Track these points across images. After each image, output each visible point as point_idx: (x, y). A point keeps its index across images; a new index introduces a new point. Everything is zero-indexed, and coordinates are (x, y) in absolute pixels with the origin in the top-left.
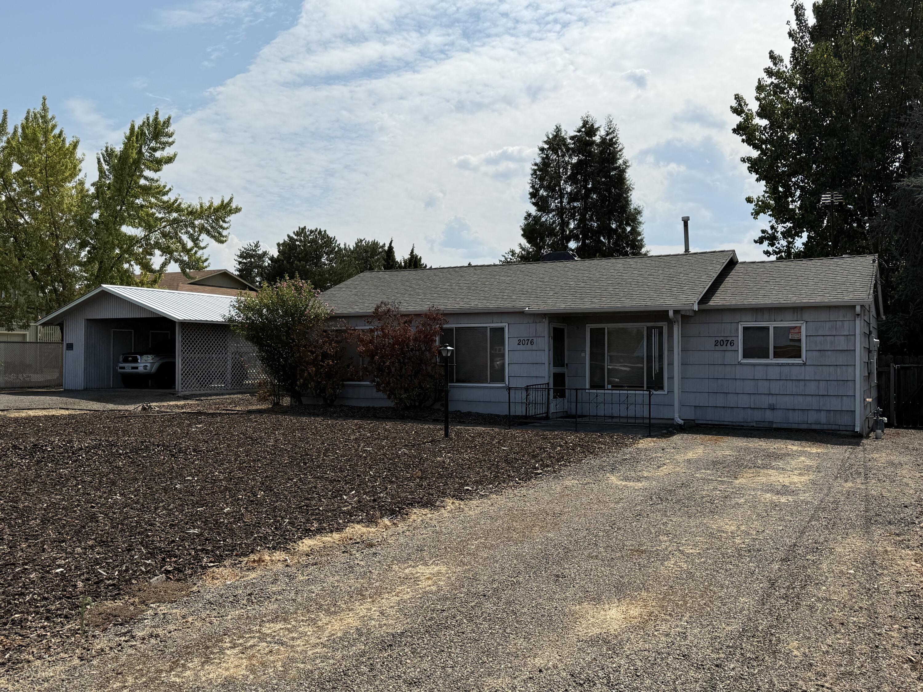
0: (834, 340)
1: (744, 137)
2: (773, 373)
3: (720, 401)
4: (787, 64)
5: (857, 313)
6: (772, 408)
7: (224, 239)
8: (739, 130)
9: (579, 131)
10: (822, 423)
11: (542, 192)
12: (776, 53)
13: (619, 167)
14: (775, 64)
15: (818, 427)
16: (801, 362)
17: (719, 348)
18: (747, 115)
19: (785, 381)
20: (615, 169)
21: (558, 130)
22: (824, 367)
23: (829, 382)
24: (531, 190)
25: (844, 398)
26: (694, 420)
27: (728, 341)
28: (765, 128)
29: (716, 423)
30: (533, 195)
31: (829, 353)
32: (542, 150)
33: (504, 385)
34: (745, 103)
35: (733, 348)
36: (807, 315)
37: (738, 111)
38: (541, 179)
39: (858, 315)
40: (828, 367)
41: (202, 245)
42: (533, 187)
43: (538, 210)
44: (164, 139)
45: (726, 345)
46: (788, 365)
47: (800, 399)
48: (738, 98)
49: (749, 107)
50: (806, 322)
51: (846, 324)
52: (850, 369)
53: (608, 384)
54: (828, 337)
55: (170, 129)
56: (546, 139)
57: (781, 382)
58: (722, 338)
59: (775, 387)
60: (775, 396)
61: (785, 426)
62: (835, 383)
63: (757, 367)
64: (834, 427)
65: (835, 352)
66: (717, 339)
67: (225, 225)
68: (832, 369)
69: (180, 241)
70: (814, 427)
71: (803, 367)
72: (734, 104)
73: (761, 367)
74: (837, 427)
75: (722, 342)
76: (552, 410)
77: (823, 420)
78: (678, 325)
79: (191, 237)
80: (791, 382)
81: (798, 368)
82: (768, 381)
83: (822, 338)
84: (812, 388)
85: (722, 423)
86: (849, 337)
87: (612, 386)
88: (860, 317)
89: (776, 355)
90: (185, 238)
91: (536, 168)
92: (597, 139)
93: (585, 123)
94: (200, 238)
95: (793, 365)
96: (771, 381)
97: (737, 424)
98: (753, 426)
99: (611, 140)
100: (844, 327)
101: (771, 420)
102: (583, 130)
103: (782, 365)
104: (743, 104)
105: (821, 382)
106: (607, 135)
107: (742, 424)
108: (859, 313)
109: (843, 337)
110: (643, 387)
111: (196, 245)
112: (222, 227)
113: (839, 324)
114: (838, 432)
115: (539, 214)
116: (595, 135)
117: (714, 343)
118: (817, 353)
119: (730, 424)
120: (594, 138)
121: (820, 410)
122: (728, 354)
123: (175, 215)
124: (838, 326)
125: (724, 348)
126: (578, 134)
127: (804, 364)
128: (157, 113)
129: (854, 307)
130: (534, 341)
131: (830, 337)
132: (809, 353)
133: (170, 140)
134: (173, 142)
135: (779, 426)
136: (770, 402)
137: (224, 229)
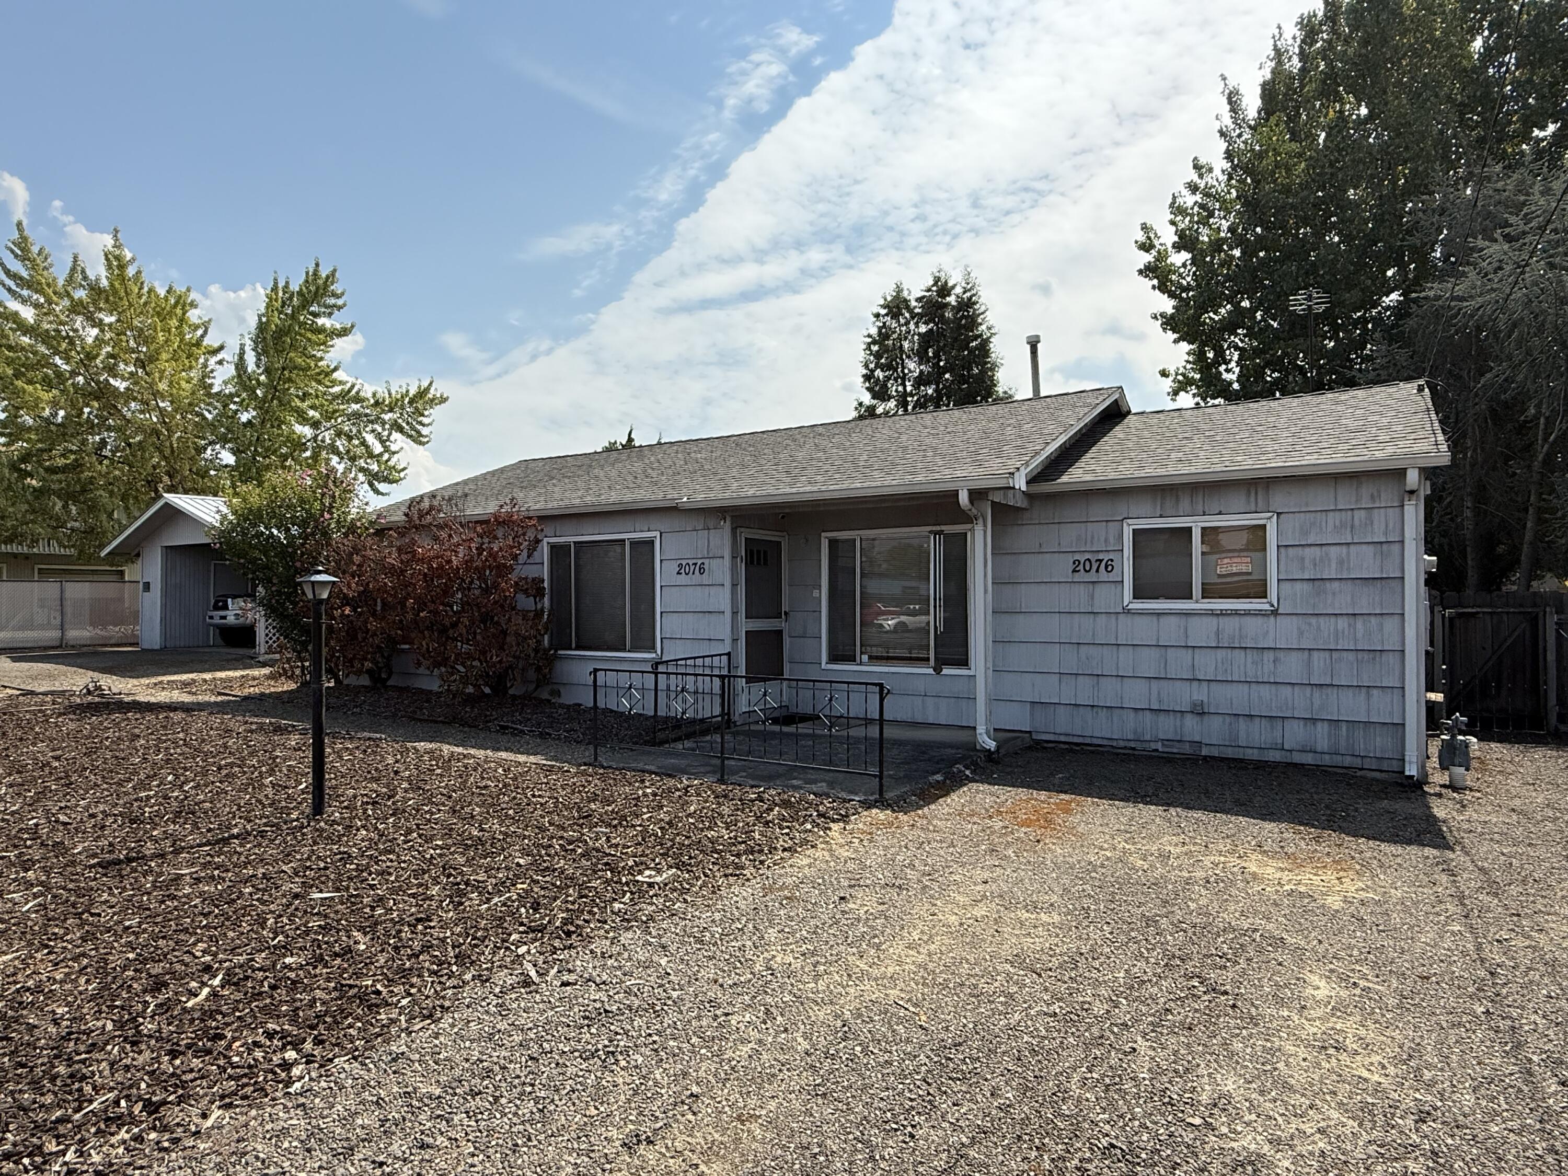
0: (1348, 554)
1: (1155, 282)
2: (1202, 631)
3: (1084, 692)
4: (1218, 177)
5: (1408, 489)
6: (1199, 711)
7: (426, 440)
8: (1148, 271)
9: (929, 290)
10: (1319, 749)
11: (879, 374)
12: (1203, 161)
13: (981, 335)
14: (1201, 176)
15: (1308, 759)
16: (1267, 607)
17: (1081, 576)
18: (1159, 252)
19: (1229, 651)
20: (976, 337)
21: (899, 290)
22: (1322, 620)
23: (1335, 655)
24: (865, 372)
25: (1375, 692)
26: (1030, 732)
27: (1101, 561)
28: (1184, 265)
29: (1076, 740)
30: (867, 378)
31: (1336, 585)
32: (877, 316)
33: (654, 655)
34: (1156, 234)
35: (1112, 577)
36: (1280, 499)
37: (1146, 247)
38: (878, 356)
39: (1412, 492)
40: (1333, 619)
41: (393, 448)
42: (866, 366)
43: (873, 398)
44: (332, 301)
45: (1097, 571)
46: (1236, 613)
47: (1265, 691)
48: (1145, 228)
49: (1161, 241)
50: (1279, 514)
51: (1379, 517)
52: (1390, 625)
53: (862, 653)
54: (1333, 549)
55: (337, 288)
56: (882, 302)
57: (1220, 654)
58: (1087, 556)
59: (1207, 664)
60: (1205, 684)
61: (1230, 753)
62: (1351, 656)
63: (1163, 619)
64: (1348, 761)
65: (1349, 582)
66: (1077, 557)
67: (426, 420)
68: (1342, 623)
69: (364, 443)
70: (1298, 758)
71: (1272, 618)
72: (1141, 237)
73: (1173, 619)
74: (1358, 762)
75: (1087, 563)
76: (742, 705)
77: (1323, 744)
78: (985, 525)
79: (379, 437)
80: (1242, 652)
81: (1260, 620)
82: (1190, 651)
83: (1317, 549)
84: (1292, 669)
85: (1088, 741)
86: (1385, 546)
87: (870, 658)
88: (1414, 497)
89: (1207, 593)
90: (370, 439)
91: (870, 340)
92: (952, 300)
93: (937, 280)
94: (392, 438)
95: (1247, 613)
96: (1197, 651)
97: (1122, 744)
98: (1157, 750)
99: (970, 299)
100: (1372, 524)
101: (1197, 739)
102: (934, 288)
103: (1223, 613)
104: (1152, 236)
105: (1315, 654)
106: (964, 293)
107: (1133, 745)
108: (1415, 487)
109: (1371, 548)
110: (928, 659)
111: (386, 449)
112: (421, 423)
113: (1360, 516)
114: (1359, 773)
115: (874, 402)
116: (949, 295)
117: (1071, 567)
118: (1306, 586)
119: (1105, 742)
120: (948, 299)
121: (1314, 721)
122: (1100, 590)
123: (355, 407)
124: (1357, 522)
125: (1092, 576)
126: (927, 294)
127: (1275, 613)
128: (317, 265)
129: (1401, 473)
130: (706, 567)
131: (1338, 548)
132: (1286, 586)
133: (340, 302)
134: (345, 305)
135: (1215, 752)
136: (1195, 697)
137: (424, 425)
